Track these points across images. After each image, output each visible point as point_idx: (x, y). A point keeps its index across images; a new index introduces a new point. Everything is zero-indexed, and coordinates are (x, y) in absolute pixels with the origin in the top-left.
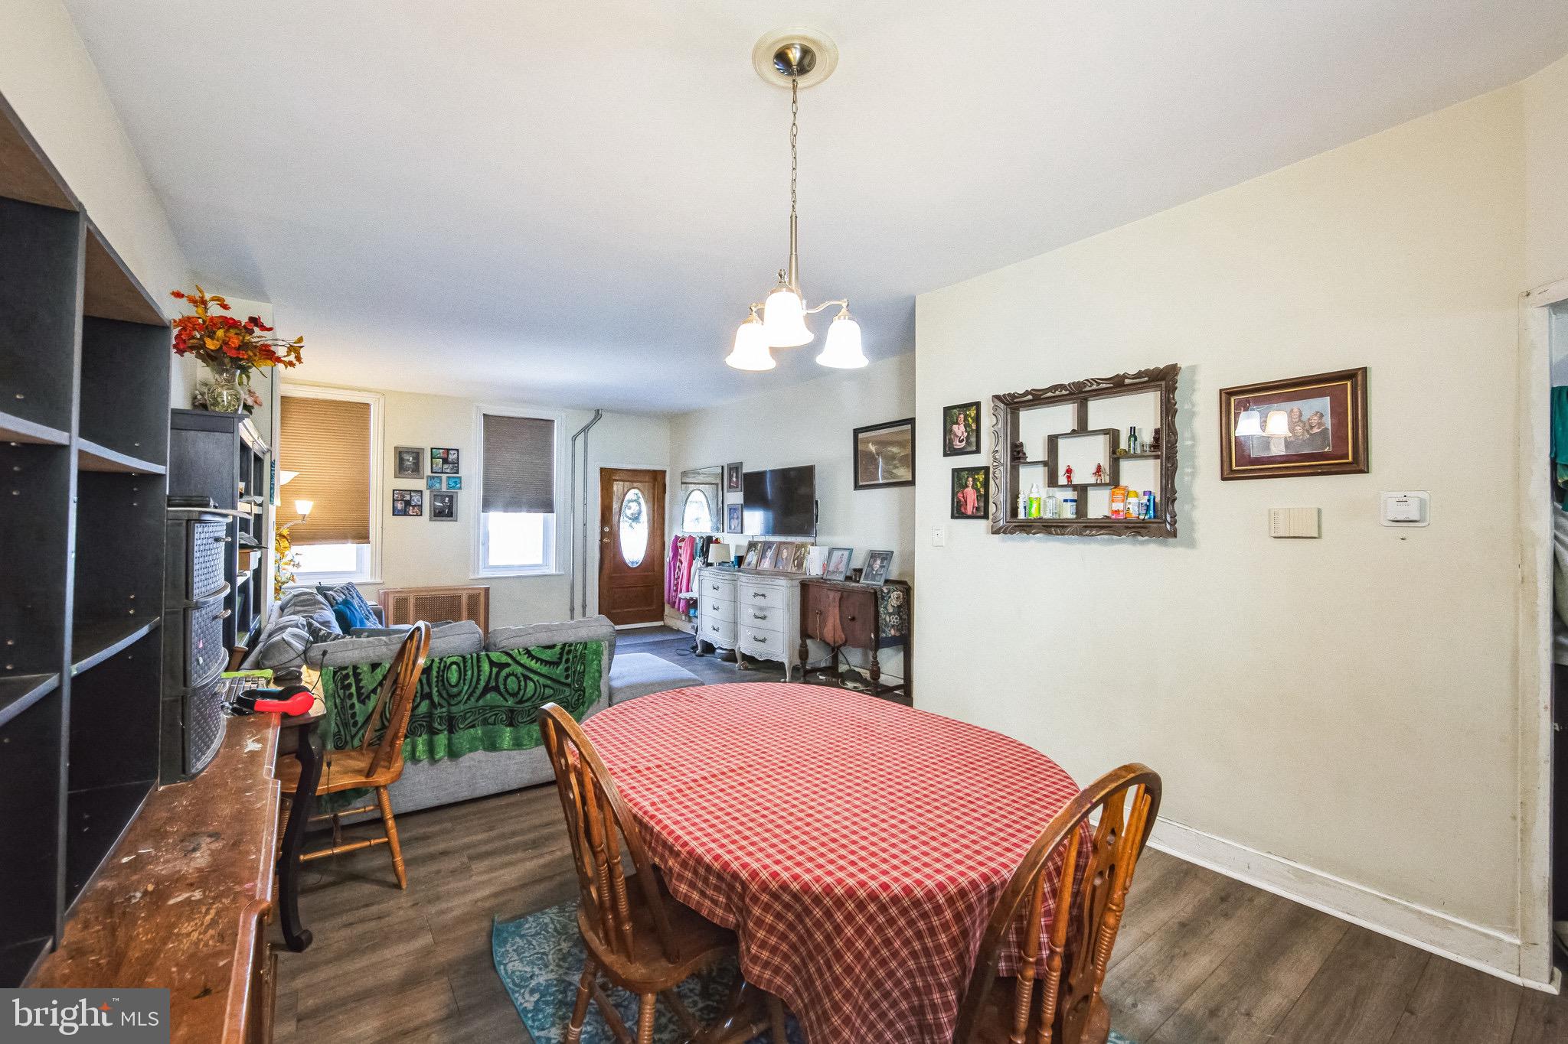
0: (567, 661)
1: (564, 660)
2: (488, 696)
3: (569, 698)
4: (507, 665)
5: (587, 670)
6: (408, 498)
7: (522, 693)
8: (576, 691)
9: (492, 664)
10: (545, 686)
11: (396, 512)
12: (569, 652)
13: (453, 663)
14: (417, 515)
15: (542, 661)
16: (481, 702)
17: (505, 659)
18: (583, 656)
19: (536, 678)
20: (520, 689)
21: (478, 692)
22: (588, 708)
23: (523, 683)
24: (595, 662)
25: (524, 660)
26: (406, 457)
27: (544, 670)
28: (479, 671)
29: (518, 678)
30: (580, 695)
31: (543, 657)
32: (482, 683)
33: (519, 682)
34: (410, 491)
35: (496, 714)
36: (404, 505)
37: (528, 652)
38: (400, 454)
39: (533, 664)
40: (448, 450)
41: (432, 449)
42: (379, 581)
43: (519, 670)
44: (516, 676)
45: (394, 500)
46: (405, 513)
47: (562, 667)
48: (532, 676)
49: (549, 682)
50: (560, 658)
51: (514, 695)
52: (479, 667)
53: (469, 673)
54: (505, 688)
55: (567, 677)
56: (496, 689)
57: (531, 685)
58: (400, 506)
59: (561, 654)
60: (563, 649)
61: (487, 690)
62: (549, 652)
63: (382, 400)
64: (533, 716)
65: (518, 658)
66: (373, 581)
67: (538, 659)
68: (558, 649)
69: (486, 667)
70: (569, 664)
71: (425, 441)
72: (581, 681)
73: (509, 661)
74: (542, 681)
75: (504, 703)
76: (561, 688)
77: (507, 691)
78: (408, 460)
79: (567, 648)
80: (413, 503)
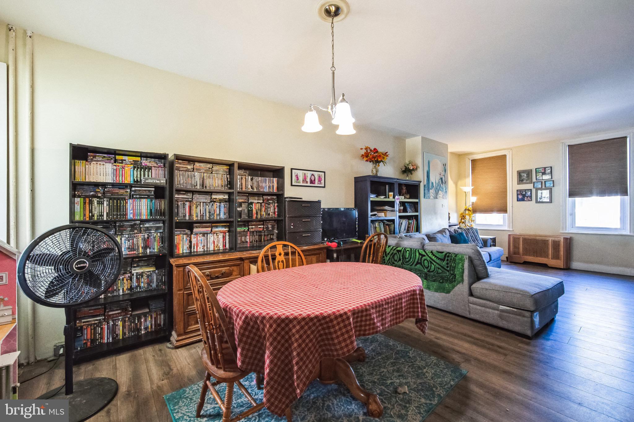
0: (448, 260)
1: (446, 259)
2: (418, 265)
3: (449, 277)
4: (424, 256)
5: (456, 266)
6: (524, 193)
7: (429, 268)
8: (452, 275)
9: (420, 254)
10: (438, 268)
11: (518, 200)
12: (448, 256)
13: (408, 250)
14: (529, 201)
15: (437, 257)
16: (416, 267)
17: (424, 253)
18: (454, 260)
19: (435, 264)
20: (429, 266)
21: (415, 263)
22: (457, 284)
23: (430, 264)
24: (460, 264)
25: (430, 255)
26: (522, 174)
27: (438, 261)
28: (415, 255)
29: (428, 262)
30: (453, 277)
31: (437, 256)
32: (416, 260)
33: (429, 263)
34: (525, 190)
35: (421, 273)
36: (523, 196)
37: (432, 252)
38: (520, 173)
39: (433, 257)
40: (545, 168)
41: (536, 169)
42: (511, 229)
43: (429, 259)
44: (427, 261)
45: (517, 195)
46: (523, 200)
47: (445, 262)
48: (433, 262)
49: (440, 267)
50: (445, 258)
51: (427, 268)
52: (415, 254)
53: (412, 255)
54: (424, 264)
55: (447, 267)
56: (421, 263)
57: (433, 266)
58: (520, 197)
59: (445, 256)
60: (446, 254)
61: (418, 263)
62: (440, 254)
63: (511, 152)
64: (434, 279)
65: (428, 254)
66: (509, 229)
67: (435, 256)
68: (444, 254)
69: (417, 254)
70: (448, 262)
71: (532, 166)
72: (454, 270)
73: (425, 254)
74: (437, 266)
75: (423, 270)
76: (445, 271)
77: (424, 265)
78: (524, 176)
79: (448, 254)
80: (527, 195)
